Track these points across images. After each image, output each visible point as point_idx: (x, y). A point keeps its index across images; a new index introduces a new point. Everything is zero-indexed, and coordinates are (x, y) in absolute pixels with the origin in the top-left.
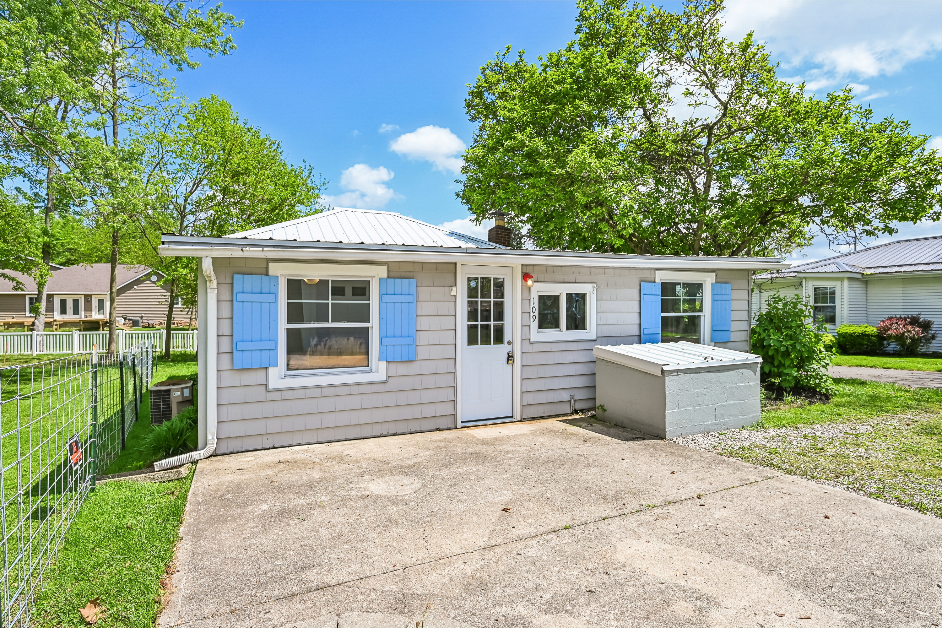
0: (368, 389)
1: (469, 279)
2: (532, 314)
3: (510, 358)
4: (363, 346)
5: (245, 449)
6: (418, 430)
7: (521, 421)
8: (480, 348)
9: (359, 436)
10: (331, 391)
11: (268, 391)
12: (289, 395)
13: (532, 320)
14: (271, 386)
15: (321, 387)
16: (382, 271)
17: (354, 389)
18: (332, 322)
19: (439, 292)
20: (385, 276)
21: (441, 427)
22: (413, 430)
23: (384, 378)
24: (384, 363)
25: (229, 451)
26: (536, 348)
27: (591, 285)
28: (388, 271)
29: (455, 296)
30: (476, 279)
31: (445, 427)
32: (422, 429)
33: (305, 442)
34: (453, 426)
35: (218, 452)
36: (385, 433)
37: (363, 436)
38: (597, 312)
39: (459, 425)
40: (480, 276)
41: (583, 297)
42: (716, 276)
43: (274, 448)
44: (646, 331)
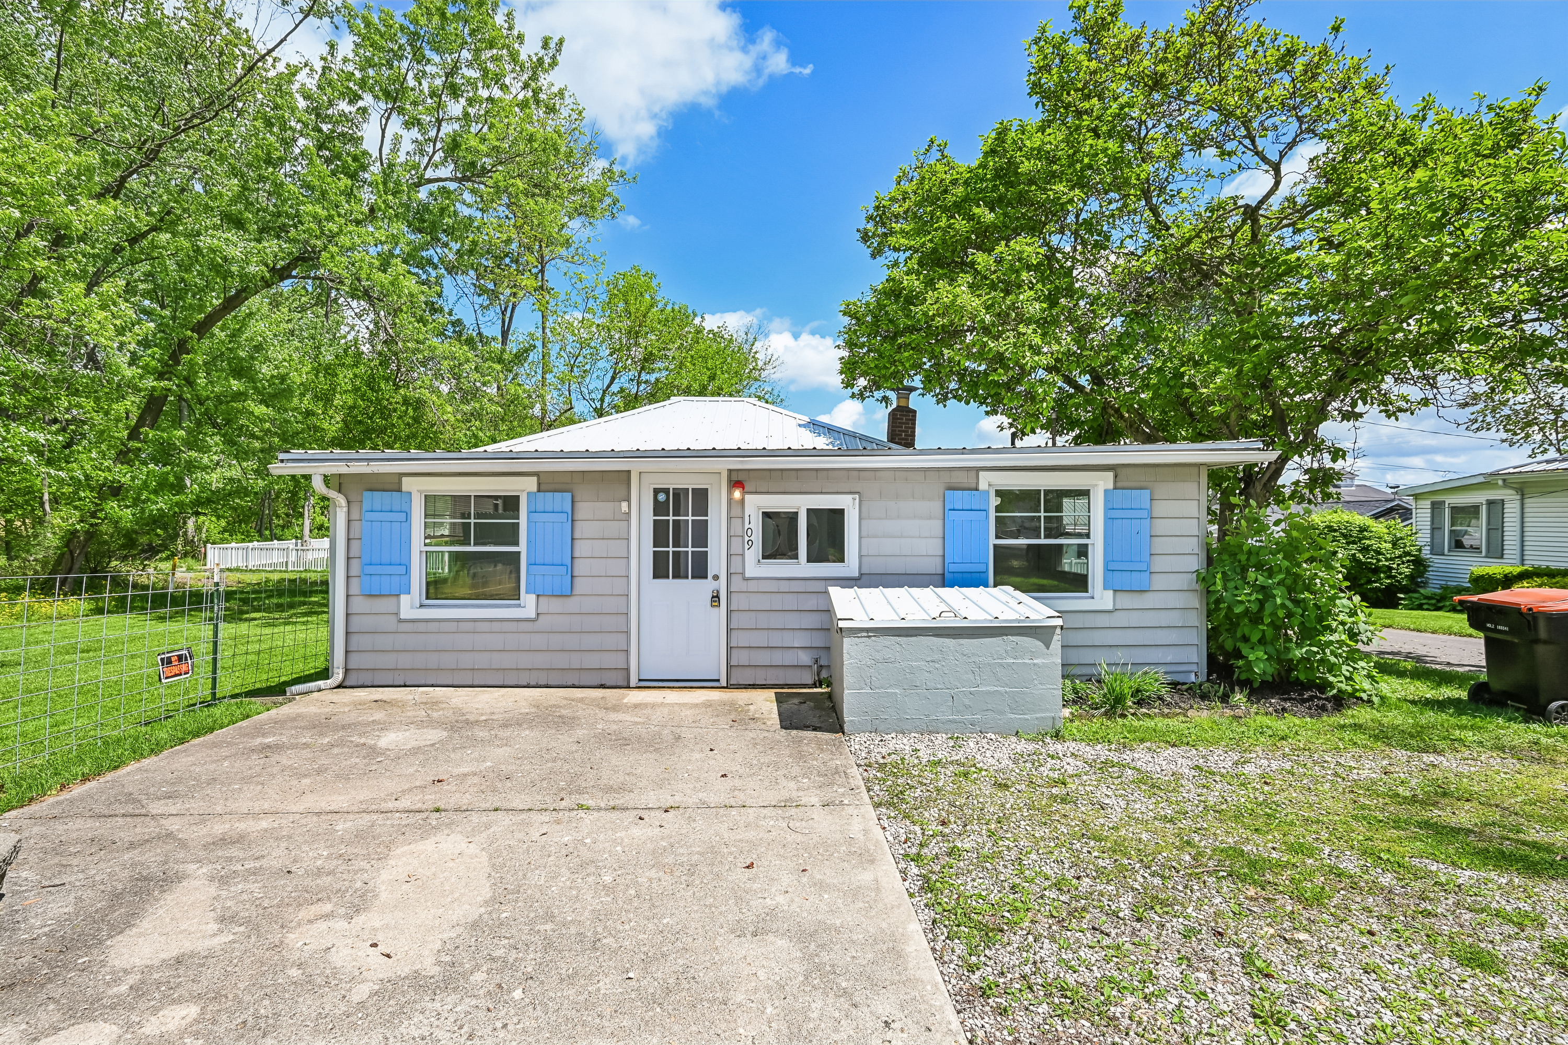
0: (513, 626)
1: (656, 491)
2: (747, 539)
3: (716, 597)
4: (513, 576)
5: (376, 683)
6: (577, 683)
7: (727, 688)
8: (670, 583)
9: (501, 683)
10: (469, 626)
11: (401, 621)
12: (422, 627)
13: (747, 547)
14: (403, 616)
15: (458, 620)
16: (531, 484)
17: (496, 626)
18: (475, 544)
19: (605, 508)
20: (535, 489)
21: (608, 684)
22: (570, 683)
23: (533, 616)
24: (533, 597)
25: (360, 683)
26: (752, 586)
27: (850, 497)
28: (539, 484)
29: (628, 514)
30: (666, 491)
31: (614, 684)
32: (582, 684)
33: (439, 683)
34: (625, 684)
35: (346, 684)
36: (532, 683)
37: (506, 683)
38: (860, 538)
39: (634, 681)
40: (671, 487)
41: (837, 515)
42: (1116, 477)
43: (405, 686)
44: (953, 568)
